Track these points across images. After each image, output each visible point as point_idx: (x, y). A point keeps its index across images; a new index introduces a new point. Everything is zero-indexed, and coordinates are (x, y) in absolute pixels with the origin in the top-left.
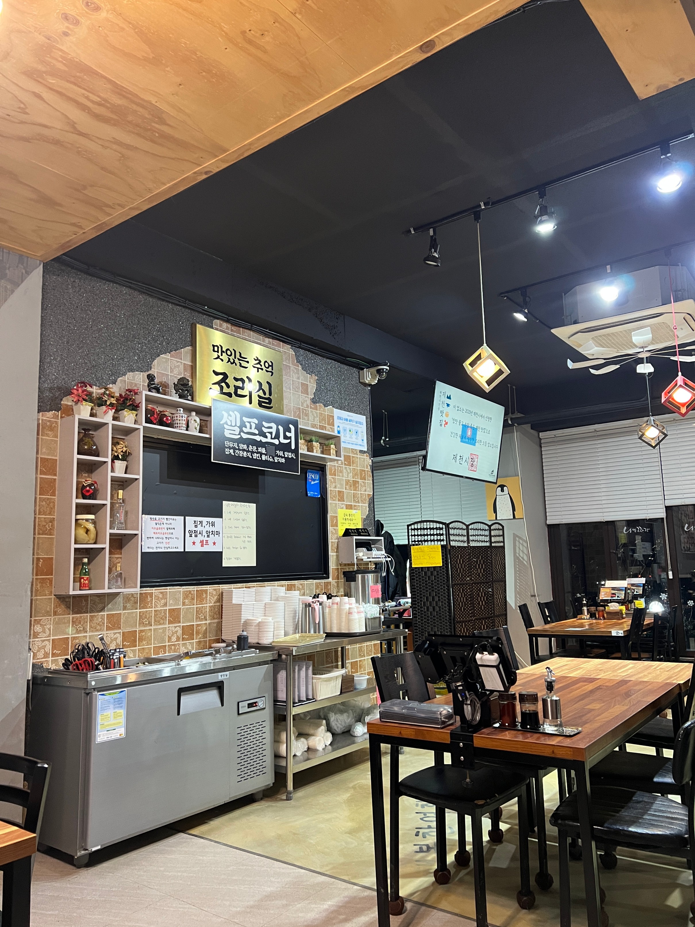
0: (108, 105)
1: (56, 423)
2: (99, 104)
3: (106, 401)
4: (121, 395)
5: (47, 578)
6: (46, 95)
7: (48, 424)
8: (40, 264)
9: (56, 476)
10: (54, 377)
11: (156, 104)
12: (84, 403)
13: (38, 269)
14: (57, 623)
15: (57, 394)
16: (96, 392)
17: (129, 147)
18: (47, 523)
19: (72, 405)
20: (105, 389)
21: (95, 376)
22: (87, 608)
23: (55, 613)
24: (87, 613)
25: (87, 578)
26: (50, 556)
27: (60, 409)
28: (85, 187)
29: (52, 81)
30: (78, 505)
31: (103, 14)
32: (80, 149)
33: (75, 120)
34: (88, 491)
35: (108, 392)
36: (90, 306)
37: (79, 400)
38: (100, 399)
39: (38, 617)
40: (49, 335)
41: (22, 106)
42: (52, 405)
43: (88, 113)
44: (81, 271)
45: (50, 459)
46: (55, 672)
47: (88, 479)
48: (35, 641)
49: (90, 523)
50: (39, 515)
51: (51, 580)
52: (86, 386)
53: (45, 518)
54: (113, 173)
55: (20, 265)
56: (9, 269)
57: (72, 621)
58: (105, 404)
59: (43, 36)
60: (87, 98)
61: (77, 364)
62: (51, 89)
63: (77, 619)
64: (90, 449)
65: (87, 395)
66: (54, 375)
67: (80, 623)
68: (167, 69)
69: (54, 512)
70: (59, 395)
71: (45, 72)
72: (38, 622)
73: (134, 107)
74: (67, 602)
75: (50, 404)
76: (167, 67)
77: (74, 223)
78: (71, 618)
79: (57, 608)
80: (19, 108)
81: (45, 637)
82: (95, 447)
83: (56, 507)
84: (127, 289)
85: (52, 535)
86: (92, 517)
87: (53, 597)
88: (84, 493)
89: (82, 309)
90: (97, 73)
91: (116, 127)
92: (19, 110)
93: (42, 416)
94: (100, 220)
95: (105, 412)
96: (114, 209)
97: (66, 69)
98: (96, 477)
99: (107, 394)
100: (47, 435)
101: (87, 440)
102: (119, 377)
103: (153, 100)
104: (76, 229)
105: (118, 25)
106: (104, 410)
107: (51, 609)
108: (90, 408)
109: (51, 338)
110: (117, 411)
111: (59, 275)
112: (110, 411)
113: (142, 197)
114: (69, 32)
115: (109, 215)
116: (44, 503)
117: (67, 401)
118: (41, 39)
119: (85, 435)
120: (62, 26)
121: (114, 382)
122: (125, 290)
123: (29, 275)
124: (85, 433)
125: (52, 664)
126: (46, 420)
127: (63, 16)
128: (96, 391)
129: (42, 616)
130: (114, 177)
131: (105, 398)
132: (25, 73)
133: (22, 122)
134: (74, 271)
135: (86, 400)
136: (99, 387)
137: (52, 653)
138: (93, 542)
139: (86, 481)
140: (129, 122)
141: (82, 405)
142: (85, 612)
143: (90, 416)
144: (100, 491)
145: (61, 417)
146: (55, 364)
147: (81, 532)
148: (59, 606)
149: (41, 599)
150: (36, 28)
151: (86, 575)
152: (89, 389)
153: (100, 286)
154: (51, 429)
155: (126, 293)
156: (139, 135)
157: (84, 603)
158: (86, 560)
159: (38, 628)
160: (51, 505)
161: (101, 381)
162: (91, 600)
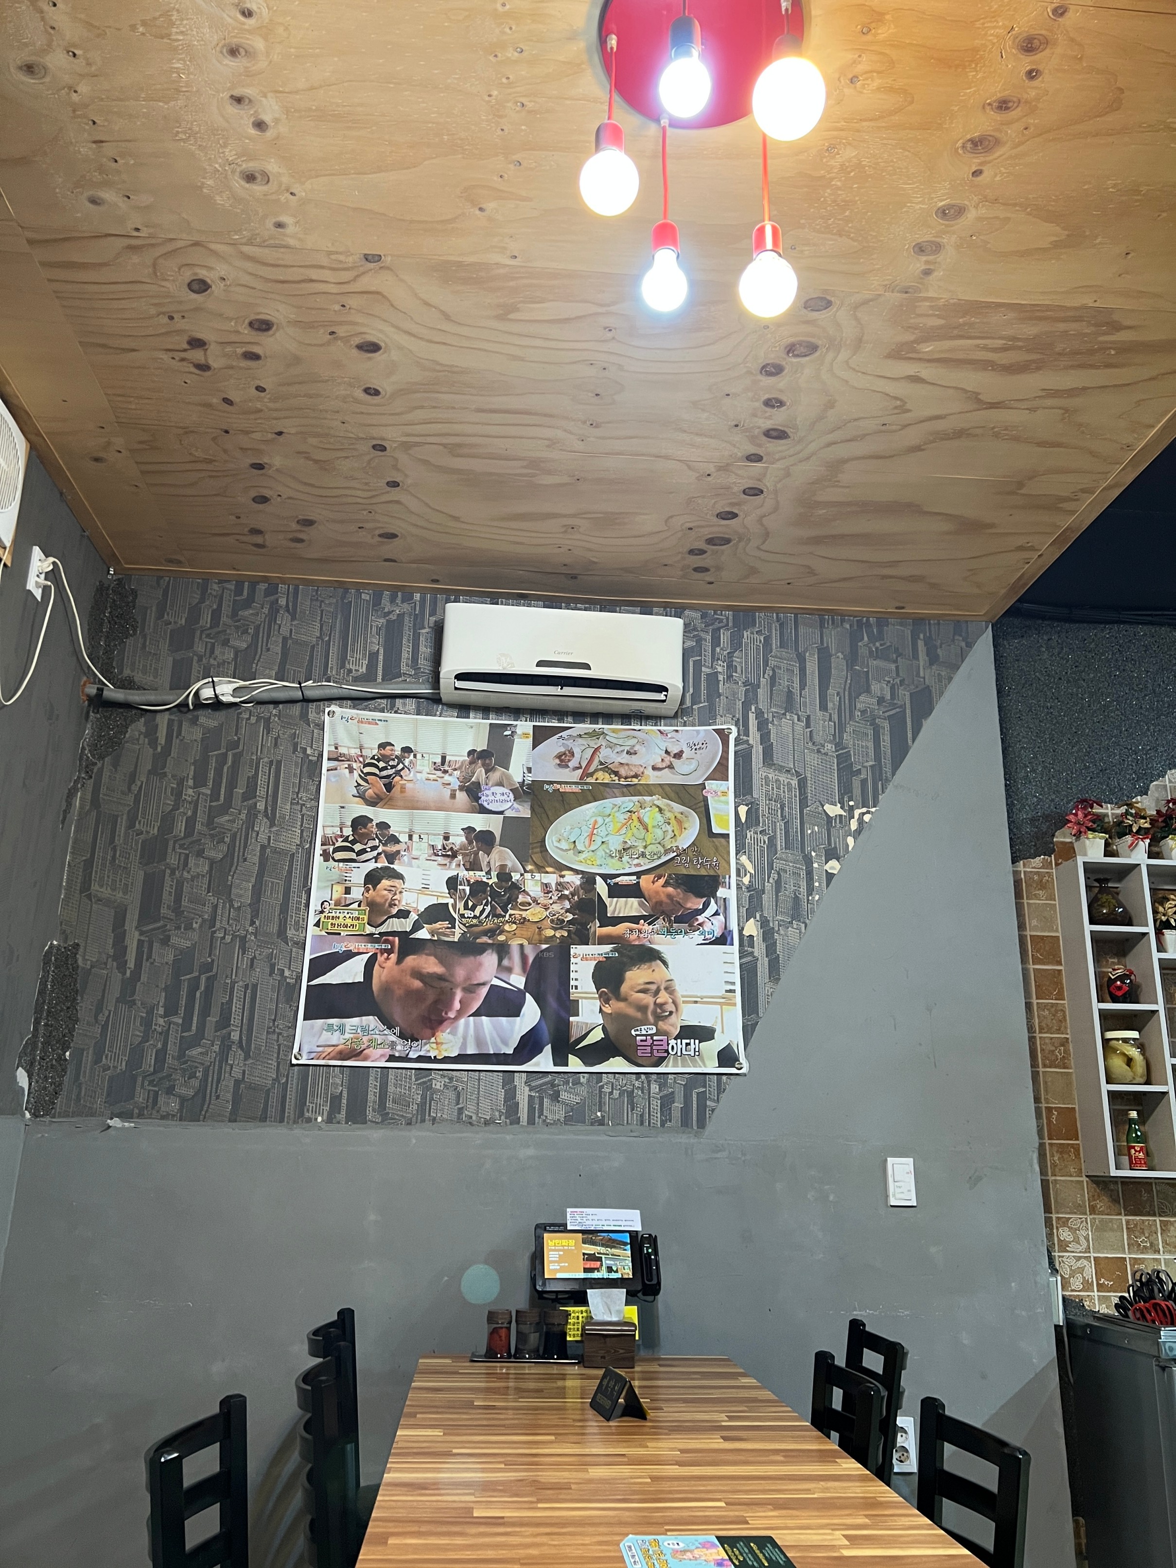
0: (1020, 344)
1: (1050, 875)
2: (1004, 349)
3: (1131, 826)
4: (1158, 812)
5: (1069, 1144)
6: (926, 372)
7: (1036, 878)
8: (987, 628)
9: (1061, 965)
10: (1035, 799)
11: (1097, 305)
12: (1090, 835)
13: (985, 635)
14: (1100, 1229)
15: (1044, 827)
16: (1113, 814)
17: (1072, 393)
18: (1056, 1048)
19: (1071, 843)
20: (1127, 805)
21: (1107, 786)
22: (1152, 1205)
23: (1093, 1210)
24: (1154, 1215)
25: (1141, 1148)
26: (1070, 1106)
27: (1053, 851)
28: (1021, 485)
29: (927, 348)
30: (1104, 1015)
31: (972, 214)
32: (996, 430)
33: (976, 390)
34: (1119, 988)
35: (1133, 811)
36: (1084, 671)
37: (1081, 832)
38: (1119, 824)
39: (1062, 1213)
40: (1018, 734)
41: (898, 403)
42: (1038, 846)
43: (993, 370)
44: (1059, 620)
45: (1047, 937)
46: (1106, 1318)
47: (1116, 967)
48: (1063, 1257)
49: (1132, 1045)
50: (1040, 1032)
51: (1076, 1148)
52: (1092, 808)
53: (1051, 1038)
54: (1059, 445)
55: (957, 637)
56: (941, 647)
57: (1127, 1228)
58: (1131, 831)
59: (898, 292)
60: (985, 348)
61: (1072, 773)
62: (929, 361)
63: (1136, 1225)
64: (1112, 912)
65: (1094, 822)
66: (1036, 796)
67: (1143, 1233)
68: (1098, 241)
69: (1066, 1028)
70: (1048, 827)
71: (915, 341)
72: (1063, 1222)
73: (1062, 326)
74: (1112, 1190)
75: (1035, 846)
76: (1096, 237)
77: (1021, 546)
78: (1124, 1223)
79: (1094, 1200)
80: (896, 408)
81: (1080, 1252)
82: (1121, 910)
83: (1068, 1018)
84: (1145, 628)
85: (1067, 1068)
86: (1135, 1034)
87: (1085, 1179)
88: (1114, 992)
89: (1068, 682)
90: (989, 305)
91: (1041, 372)
92: (896, 411)
93: (1024, 866)
94: (1059, 527)
95: (1132, 847)
96: (1077, 500)
97: (942, 322)
98: (1132, 962)
99: (1131, 815)
100: (1037, 897)
101: (1104, 898)
102: (1152, 781)
103: (1088, 301)
104: (1026, 555)
105: (996, 218)
106: (1130, 842)
107: (1084, 1201)
108: (1103, 841)
109: (1023, 737)
110: (1155, 841)
111: (1022, 636)
112: (1141, 843)
113: (1117, 463)
114: (932, 267)
115: (1073, 512)
116: (1047, 1012)
117: (1062, 837)
118: (897, 297)
119: (1102, 890)
120: (919, 264)
121: (1144, 792)
122: (1141, 630)
123: (971, 647)
124: (1101, 886)
125: (1100, 1304)
126: (1031, 872)
127: (916, 249)
128: (1110, 811)
129: (1069, 1213)
130: (1062, 449)
131: (1129, 821)
132: (889, 356)
133: (905, 426)
134: (1047, 622)
135: (1094, 830)
136: (1116, 804)
137: (1098, 1284)
138: (1142, 1080)
139: (1114, 970)
140: (1060, 354)
141: (1087, 838)
142: (1149, 1214)
143: (1105, 856)
144: (1144, 986)
145: (1057, 864)
146: (1035, 778)
147: (1118, 1063)
148: (1099, 1196)
149: (1063, 1181)
150: (886, 285)
151: (1139, 1142)
152: (1097, 810)
153: (1095, 635)
154: (1042, 886)
155: (1145, 635)
156: (1082, 366)
157: (1145, 1196)
158: (1134, 1114)
159: (1065, 1234)
160: (1060, 1014)
161: (1119, 794)
162: (1157, 1191)
